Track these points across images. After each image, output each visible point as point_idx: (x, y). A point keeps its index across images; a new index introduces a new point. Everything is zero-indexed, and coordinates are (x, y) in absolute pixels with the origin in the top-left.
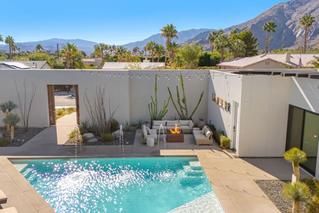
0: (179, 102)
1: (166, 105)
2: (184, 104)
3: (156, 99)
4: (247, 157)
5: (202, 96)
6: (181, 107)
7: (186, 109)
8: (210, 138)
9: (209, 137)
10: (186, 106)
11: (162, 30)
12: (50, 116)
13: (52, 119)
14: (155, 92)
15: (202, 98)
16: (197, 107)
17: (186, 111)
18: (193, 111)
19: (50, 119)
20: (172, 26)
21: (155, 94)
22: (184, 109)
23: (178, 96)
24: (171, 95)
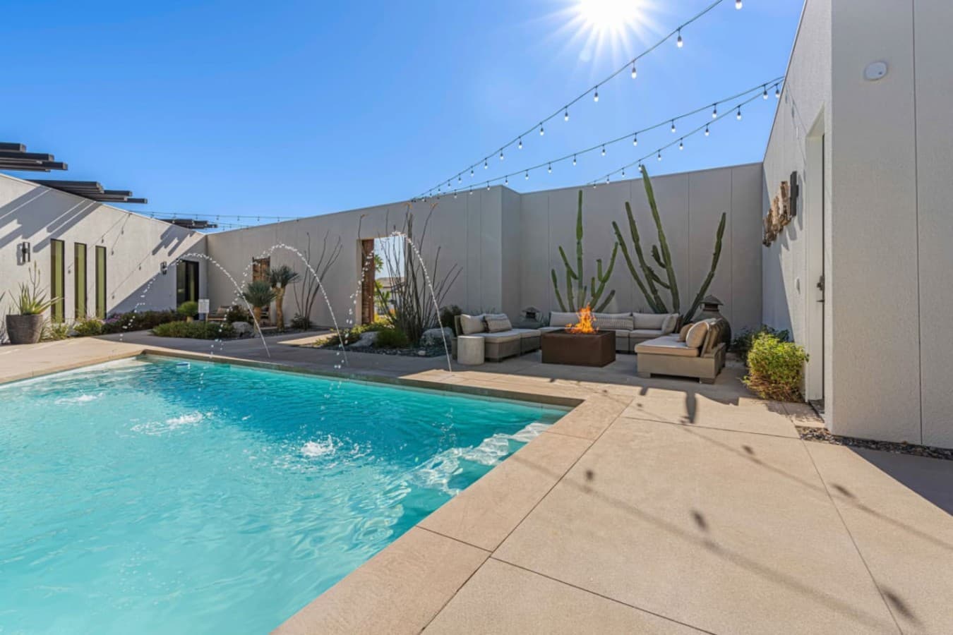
0: (642, 262)
1: (604, 274)
2: (663, 271)
3: (580, 259)
6: (652, 277)
7: (672, 287)
8: (700, 349)
10: (671, 276)
14: (576, 241)
16: (711, 276)
17: (675, 295)
18: (698, 291)
21: (576, 245)
22: (667, 287)
23: (636, 238)
24: (623, 244)
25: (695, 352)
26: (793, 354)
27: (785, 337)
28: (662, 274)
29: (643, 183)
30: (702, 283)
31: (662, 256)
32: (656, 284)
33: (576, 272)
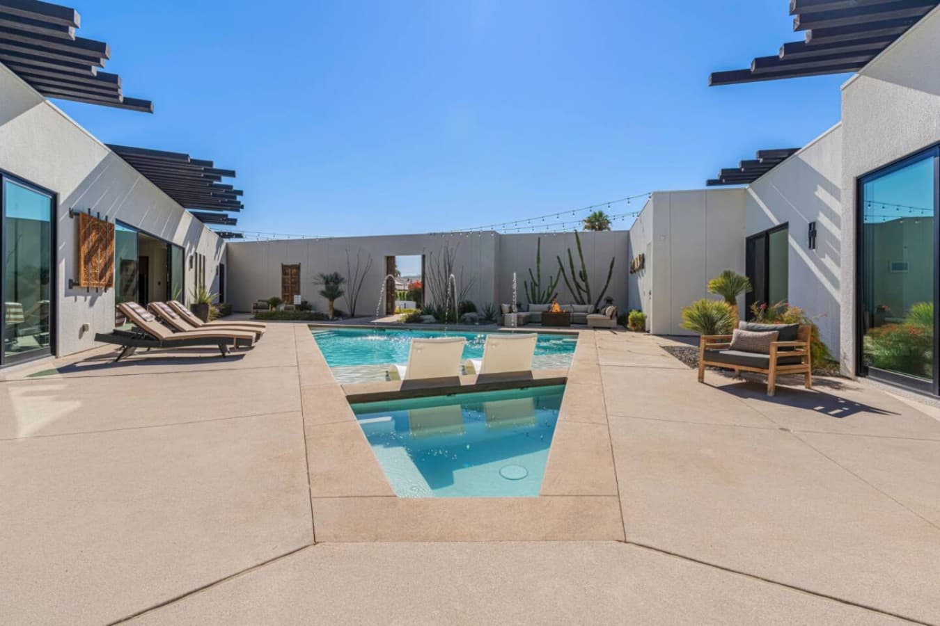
0: (574, 279)
1: (553, 284)
2: (584, 283)
3: (539, 276)
4: (668, 335)
5: (612, 267)
6: (578, 286)
7: (588, 292)
8: (611, 316)
9: (610, 314)
10: (587, 286)
11: (585, 221)
12: (387, 302)
13: (390, 306)
14: (537, 264)
15: (613, 269)
16: (606, 287)
17: (589, 295)
18: (600, 294)
19: (387, 305)
20: (601, 214)
21: (536, 268)
22: (584, 291)
23: (572, 266)
24: (562, 269)
25: (609, 318)
26: (642, 316)
27: (640, 311)
28: (583, 284)
29: (575, 235)
30: (602, 290)
31: (583, 276)
32: (580, 290)
33: (537, 281)
